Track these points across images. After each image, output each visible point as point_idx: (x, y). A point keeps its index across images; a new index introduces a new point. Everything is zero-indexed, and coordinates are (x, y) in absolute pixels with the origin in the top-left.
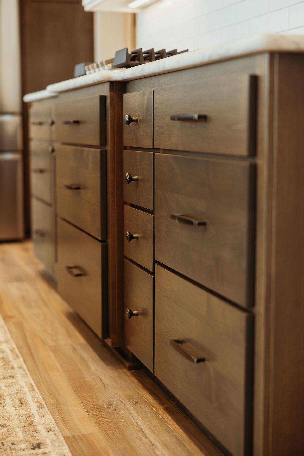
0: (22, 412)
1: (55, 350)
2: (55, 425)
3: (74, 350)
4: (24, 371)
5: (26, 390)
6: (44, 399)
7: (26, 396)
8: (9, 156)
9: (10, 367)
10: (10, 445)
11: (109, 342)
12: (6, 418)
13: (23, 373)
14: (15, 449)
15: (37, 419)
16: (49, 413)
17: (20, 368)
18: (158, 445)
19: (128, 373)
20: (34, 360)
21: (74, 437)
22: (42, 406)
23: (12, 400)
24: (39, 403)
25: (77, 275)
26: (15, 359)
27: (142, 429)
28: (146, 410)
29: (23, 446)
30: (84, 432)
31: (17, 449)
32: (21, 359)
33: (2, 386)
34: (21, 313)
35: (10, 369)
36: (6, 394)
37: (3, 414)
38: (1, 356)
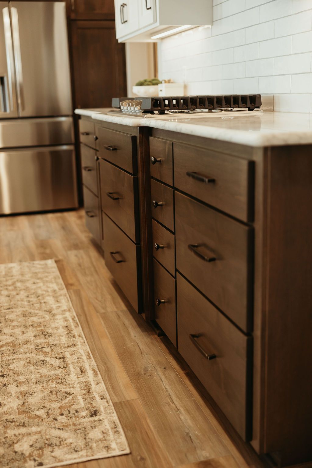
0: (83, 380)
1: (105, 317)
2: (107, 393)
3: (119, 317)
4: (83, 339)
5: (84, 358)
6: (98, 367)
7: (85, 364)
8: (65, 147)
9: (72, 335)
10: (75, 412)
11: (144, 315)
12: (71, 386)
13: (82, 341)
14: (78, 417)
15: (93, 386)
16: (102, 381)
17: (80, 336)
18: (182, 410)
19: (158, 339)
20: (89, 328)
21: (120, 403)
22: (96, 374)
23: (75, 368)
24: (95, 371)
25: (119, 262)
26: (76, 327)
27: (169, 395)
28: (173, 375)
29: (84, 413)
30: (128, 399)
31: (80, 416)
32: (80, 327)
33: (67, 354)
34: (79, 281)
35: (72, 337)
36: (70, 362)
37: (69, 382)
38: (65, 324)
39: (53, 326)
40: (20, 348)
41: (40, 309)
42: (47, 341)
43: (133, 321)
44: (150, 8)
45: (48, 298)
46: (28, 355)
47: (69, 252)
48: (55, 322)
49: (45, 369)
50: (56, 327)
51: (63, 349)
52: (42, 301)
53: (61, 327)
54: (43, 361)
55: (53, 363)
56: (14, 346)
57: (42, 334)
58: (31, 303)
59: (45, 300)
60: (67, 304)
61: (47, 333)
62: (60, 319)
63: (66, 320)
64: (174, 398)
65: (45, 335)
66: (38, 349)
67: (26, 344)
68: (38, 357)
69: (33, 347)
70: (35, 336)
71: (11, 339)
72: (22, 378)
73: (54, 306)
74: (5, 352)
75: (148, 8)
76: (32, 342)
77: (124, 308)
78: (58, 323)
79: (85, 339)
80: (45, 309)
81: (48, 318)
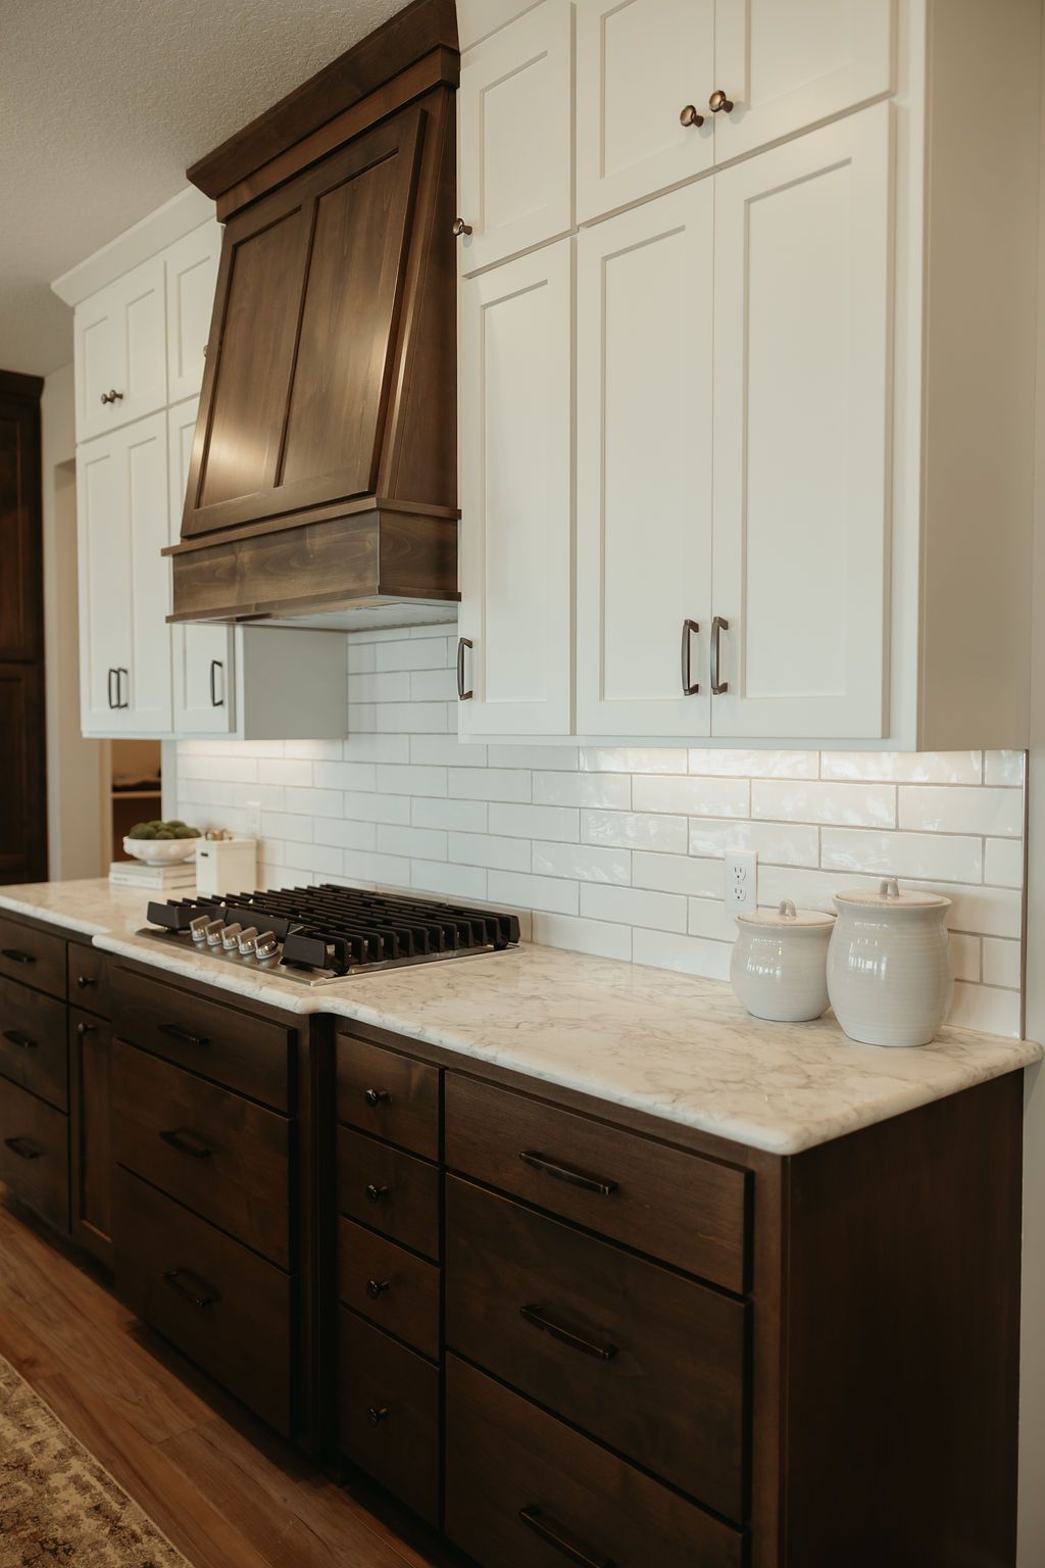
1: (177, 1453)
3: (211, 1444)
4: (162, 1541)
9: (127, 1534)
13: (165, 1548)
17: (149, 1533)
19: (344, 1495)
26: (123, 1505)
32: (134, 1502)
34: (44, 1346)
35: (132, 1542)
38: (87, 1501)
39: (59, 1514)
43: (253, 1451)
44: (221, 703)
48: (55, 1500)
50: (69, 1518)
53: (83, 1516)
57: (43, 1548)
60: (55, 1432)
61: (54, 1540)
62: (65, 1488)
63: (85, 1488)
65: (54, 1552)
73: (25, 1446)
75: (217, 701)
77: (211, 1415)
78: (67, 1502)
79: (168, 1541)
80: (6, 1460)
81: (30, 1492)
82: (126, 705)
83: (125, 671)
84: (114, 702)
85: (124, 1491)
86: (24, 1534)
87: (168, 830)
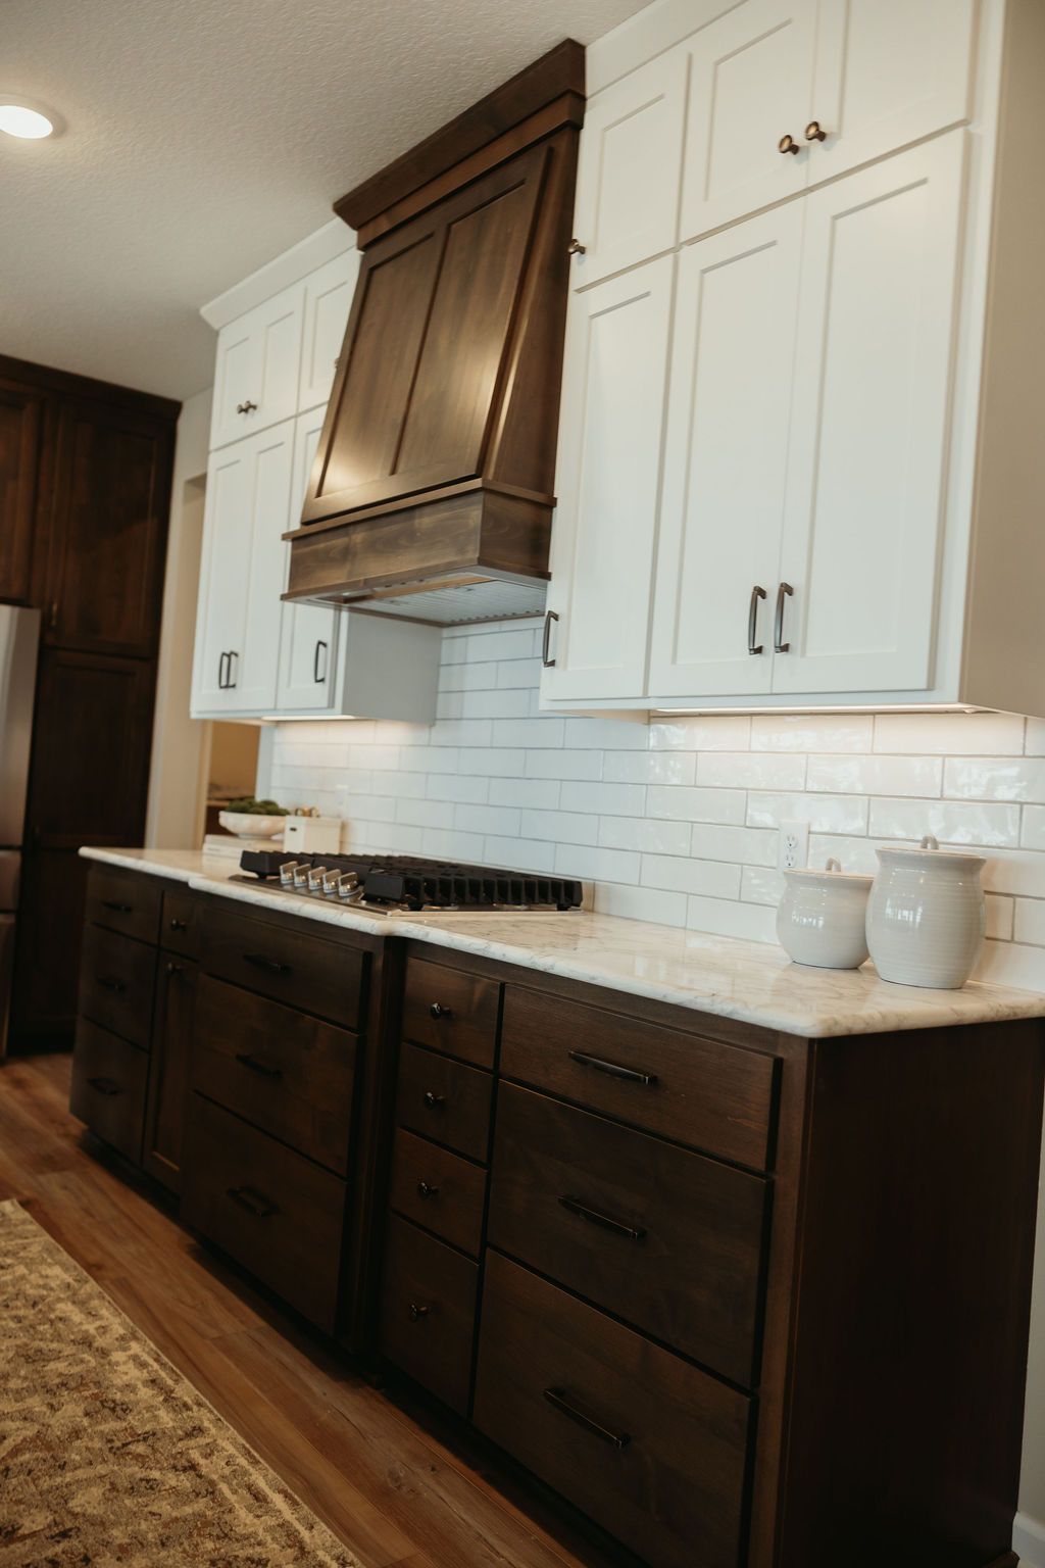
0: (272, 1522)
1: (227, 1348)
2: (344, 1546)
3: (259, 1345)
4: (211, 1412)
5: (243, 1461)
6: (286, 1482)
7: (253, 1478)
9: (179, 1403)
12: (252, 1541)
13: (213, 1417)
15: (305, 1534)
16: (317, 1518)
17: (199, 1405)
19: (380, 1396)
22: (294, 1503)
23: (236, 1492)
24: (287, 1496)
26: (176, 1381)
27: (479, 1535)
28: (459, 1484)
30: (398, 1557)
32: (186, 1380)
33: (195, 1455)
34: (111, 1256)
35: (184, 1409)
36: (215, 1477)
37: (240, 1530)
38: (145, 1375)
39: (118, 1382)
40: (65, 1449)
41: (58, 1337)
42: (124, 1424)
43: (298, 1354)
44: (322, 680)
45: (60, 1306)
46: (101, 1469)
47: (42, 1179)
48: (116, 1371)
49: (165, 1503)
50: (127, 1386)
51: (180, 1445)
52: (52, 1316)
53: (140, 1385)
54: (148, 1481)
55: (173, 1483)
56: (49, 1447)
57: (104, 1406)
58: (26, 1323)
59: (58, 1313)
60: (118, 1320)
61: (114, 1401)
62: (125, 1363)
63: (143, 1365)
64: (492, 1540)
65: (113, 1410)
66: (118, 1450)
67: (78, 1438)
68: (129, 1471)
69: (97, 1444)
70: (87, 1414)
71: (30, 1431)
72: (118, 1535)
73: (91, 1328)
74: (32, 1465)
75: (319, 678)
76: (89, 1430)
77: (262, 1323)
78: (126, 1373)
79: (216, 1412)
80: (72, 1337)
81: (93, 1363)
82: (234, 686)
83: (236, 655)
84: (224, 683)
85: (178, 1371)
86: (86, 1394)
87: (261, 806)
